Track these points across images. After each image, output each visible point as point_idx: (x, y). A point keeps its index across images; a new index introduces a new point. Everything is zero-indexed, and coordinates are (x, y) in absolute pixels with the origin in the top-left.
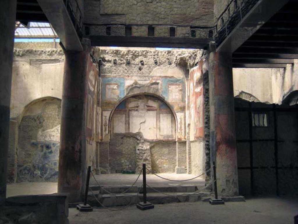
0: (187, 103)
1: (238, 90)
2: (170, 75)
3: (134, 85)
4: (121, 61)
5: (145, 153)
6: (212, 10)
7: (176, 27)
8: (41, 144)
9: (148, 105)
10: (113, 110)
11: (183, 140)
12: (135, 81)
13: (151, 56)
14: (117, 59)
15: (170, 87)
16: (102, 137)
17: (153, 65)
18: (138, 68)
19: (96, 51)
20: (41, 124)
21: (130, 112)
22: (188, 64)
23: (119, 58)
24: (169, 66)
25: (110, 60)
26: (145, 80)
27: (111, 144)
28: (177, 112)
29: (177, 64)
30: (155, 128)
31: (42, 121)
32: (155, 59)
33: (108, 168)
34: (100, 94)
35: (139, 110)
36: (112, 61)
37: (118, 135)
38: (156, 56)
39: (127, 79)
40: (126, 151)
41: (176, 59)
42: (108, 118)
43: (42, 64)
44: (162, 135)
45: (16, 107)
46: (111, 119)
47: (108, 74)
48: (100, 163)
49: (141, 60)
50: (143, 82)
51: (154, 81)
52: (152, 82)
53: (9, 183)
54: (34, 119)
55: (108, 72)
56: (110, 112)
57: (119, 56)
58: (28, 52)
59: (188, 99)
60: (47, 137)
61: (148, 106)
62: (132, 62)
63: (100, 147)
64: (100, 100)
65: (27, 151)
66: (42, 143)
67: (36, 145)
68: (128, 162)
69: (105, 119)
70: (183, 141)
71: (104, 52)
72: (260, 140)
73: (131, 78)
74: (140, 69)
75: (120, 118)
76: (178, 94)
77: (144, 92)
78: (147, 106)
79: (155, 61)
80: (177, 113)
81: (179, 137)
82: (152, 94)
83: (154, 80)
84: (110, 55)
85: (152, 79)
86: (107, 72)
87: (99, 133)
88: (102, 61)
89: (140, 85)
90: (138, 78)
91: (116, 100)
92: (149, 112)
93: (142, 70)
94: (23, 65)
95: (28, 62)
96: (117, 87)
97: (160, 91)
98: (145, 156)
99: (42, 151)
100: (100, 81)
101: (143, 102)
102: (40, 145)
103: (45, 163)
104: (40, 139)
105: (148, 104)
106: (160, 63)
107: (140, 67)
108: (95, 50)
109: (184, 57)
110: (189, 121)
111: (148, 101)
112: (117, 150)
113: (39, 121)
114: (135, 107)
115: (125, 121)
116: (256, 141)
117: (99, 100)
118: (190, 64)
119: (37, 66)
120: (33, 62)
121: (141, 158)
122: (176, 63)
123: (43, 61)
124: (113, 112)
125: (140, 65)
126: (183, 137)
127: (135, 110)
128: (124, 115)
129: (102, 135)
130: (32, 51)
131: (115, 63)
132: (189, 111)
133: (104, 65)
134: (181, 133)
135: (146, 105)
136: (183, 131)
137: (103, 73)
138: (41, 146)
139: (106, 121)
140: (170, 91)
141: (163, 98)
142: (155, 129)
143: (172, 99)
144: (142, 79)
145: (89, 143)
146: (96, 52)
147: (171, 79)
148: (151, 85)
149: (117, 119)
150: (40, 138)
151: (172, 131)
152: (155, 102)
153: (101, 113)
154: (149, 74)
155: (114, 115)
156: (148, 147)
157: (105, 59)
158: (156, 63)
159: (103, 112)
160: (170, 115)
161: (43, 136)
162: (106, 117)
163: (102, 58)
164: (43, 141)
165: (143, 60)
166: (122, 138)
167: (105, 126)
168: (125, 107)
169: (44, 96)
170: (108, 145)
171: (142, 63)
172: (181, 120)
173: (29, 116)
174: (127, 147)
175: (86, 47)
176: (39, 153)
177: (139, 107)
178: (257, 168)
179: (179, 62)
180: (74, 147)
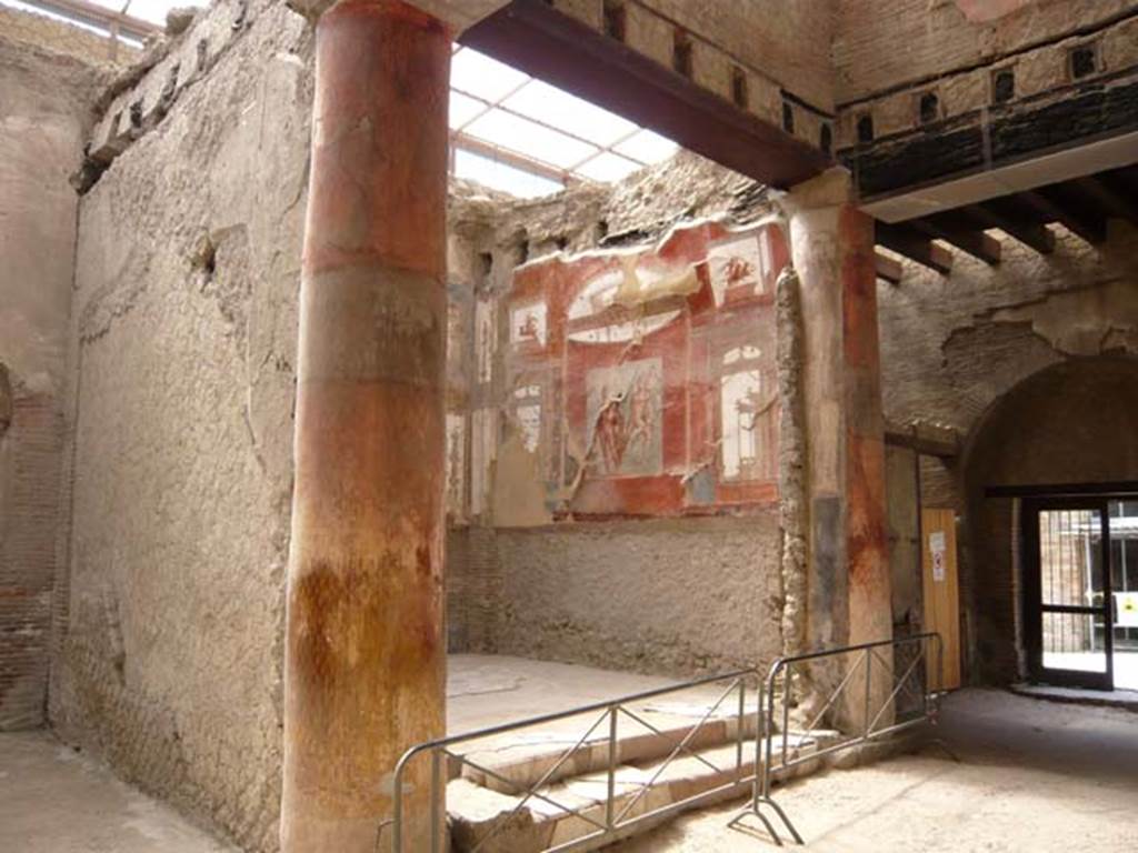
11: (460, 520)
28: (449, 413)
59: (493, 366)
80: (446, 417)
126: (459, 512)
134: (453, 494)
172: (456, 444)
179: (460, 218)
180: (427, 550)
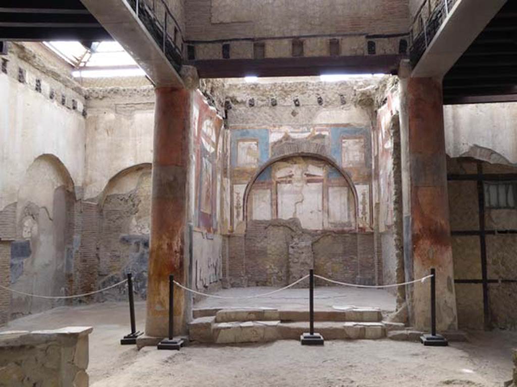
0: (373, 167)
1: (467, 144)
2: (344, 122)
3: (283, 140)
4: (262, 101)
5: (303, 253)
6: (406, 4)
7: (340, 38)
8: (135, 239)
9: (307, 173)
10: (249, 183)
11: (368, 230)
12: (286, 133)
13: (313, 90)
14: (255, 99)
15: (344, 142)
16: (233, 227)
17: (315, 107)
18: (291, 112)
19: (217, 85)
20: (136, 207)
21: (278, 185)
22: (375, 102)
23: (258, 97)
24: (342, 106)
25: (244, 100)
26: (302, 132)
27: (247, 238)
28: (357, 184)
29: (355, 102)
30: (320, 211)
31: (136, 202)
32: (319, 97)
33: (242, 277)
34: (227, 157)
35: (293, 181)
36: (248, 102)
37: (258, 224)
38: (321, 90)
39: (272, 131)
40: (273, 249)
41: (355, 95)
42: (242, 195)
43: (134, 110)
44: (331, 223)
45: (96, 181)
46: (247, 197)
47: (241, 124)
48: (230, 270)
49: (296, 98)
50: (298, 136)
51: (317, 133)
52: (313, 135)
53: (86, 302)
54: (123, 200)
55: (241, 121)
56: (246, 185)
57: (258, 93)
58: (112, 92)
59: (375, 162)
60: (144, 228)
61: (308, 175)
62: (281, 103)
63: (229, 244)
64: (228, 167)
65: (114, 251)
66: (138, 238)
67: (127, 241)
68: (277, 268)
69: (237, 197)
70: (368, 232)
71: (234, 87)
72: (500, 232)
73: (279, 128)
74: (294, 114)
75: (261, 195)
76: (358, 153)
77: (300, 152)
78: (305, 174)
79: (318, 98)
80: (356, 186)
81: (361, 226)
82: (314, 154)
83: (317, 131)
84: (244, 93)
85: (314, 130)
86: (239, 120)
87: (226, 220)
88: (230, 102)
89: (294, 140)
90: (290, 128)
91: (254, 167)
92: (309, 184)
93: (297, 115)
94: (105, 113)
95: (112, 108)
96: (255, 144)
97: (328, 150)
98: (303, 258)
99: (137, 251)
100: (227, 136)
101: (299, 168)
102: (134, 241)
103: (142, 270)
104: (135, 232)
105: (307, 171)
106: (326, 102)
107: (294, 111)
108: (215, 85)
109: (367, 90)
110: (377, 199)
111: (308, 166)
112: (258, 247)
113: (131, 203)
114: (286, 177)
115: (270, 200)
116: (492, 232)
117: (227, 165)
118: (377, 101)
119: (127, 114)
120: (121, 107)
121: (296, 260)
122: (354, 100)
123: (136, 106)
124: (250, 185)
125: (293, 107)
126: (367, 226)
127: (286, 182)
128: (269, 191)
129: (232, 224)
130: (118, 90)
131: (252, 105)
132: (377, 181)
133: (235, 110)
134: (364, 219)
135: (305, 172)
136: (368, 216)
137: (232, 123)
138: (135, 243)
139: (238, 201)
140: (344, 150)
141: (333, 160)
142: (320, 213)
143: (348, 161)
144: (297, 130)
145: (207, 237)
146: (217, 87)
147: (346, 129)
148: (313, 140)
149: (257, 197)
150: (134, 230)
151: (349, 216)
152: (320, 167)
153: (231, 187)
154: (309, 121)
155: (253, 190)
156: (309, 243)
157: (235, 100)
158: (320, 102)
159: (234, 186)
160: (346, 188)
161: (139, 226)
162: (238, 194)
163: (231, 98)
164: (140, 234)
165: (298, 98)
166: (266, 228)
167: (237, 208)
168: (270, 177)
169: (138, 162)
170: (243, 240)
171: (297, 103)
172: (364, 198)
173: (115, 195)
174: (273, 244)
175: (189, 80)
176: (133, 254)
177: (293, 177)
178: (496, 281)
179: (359, 99)
180: (171, 244)
